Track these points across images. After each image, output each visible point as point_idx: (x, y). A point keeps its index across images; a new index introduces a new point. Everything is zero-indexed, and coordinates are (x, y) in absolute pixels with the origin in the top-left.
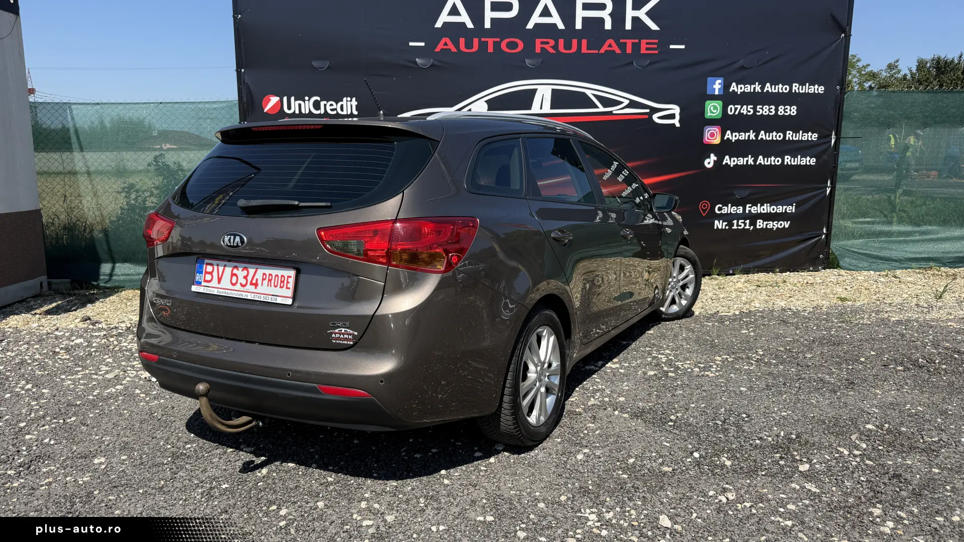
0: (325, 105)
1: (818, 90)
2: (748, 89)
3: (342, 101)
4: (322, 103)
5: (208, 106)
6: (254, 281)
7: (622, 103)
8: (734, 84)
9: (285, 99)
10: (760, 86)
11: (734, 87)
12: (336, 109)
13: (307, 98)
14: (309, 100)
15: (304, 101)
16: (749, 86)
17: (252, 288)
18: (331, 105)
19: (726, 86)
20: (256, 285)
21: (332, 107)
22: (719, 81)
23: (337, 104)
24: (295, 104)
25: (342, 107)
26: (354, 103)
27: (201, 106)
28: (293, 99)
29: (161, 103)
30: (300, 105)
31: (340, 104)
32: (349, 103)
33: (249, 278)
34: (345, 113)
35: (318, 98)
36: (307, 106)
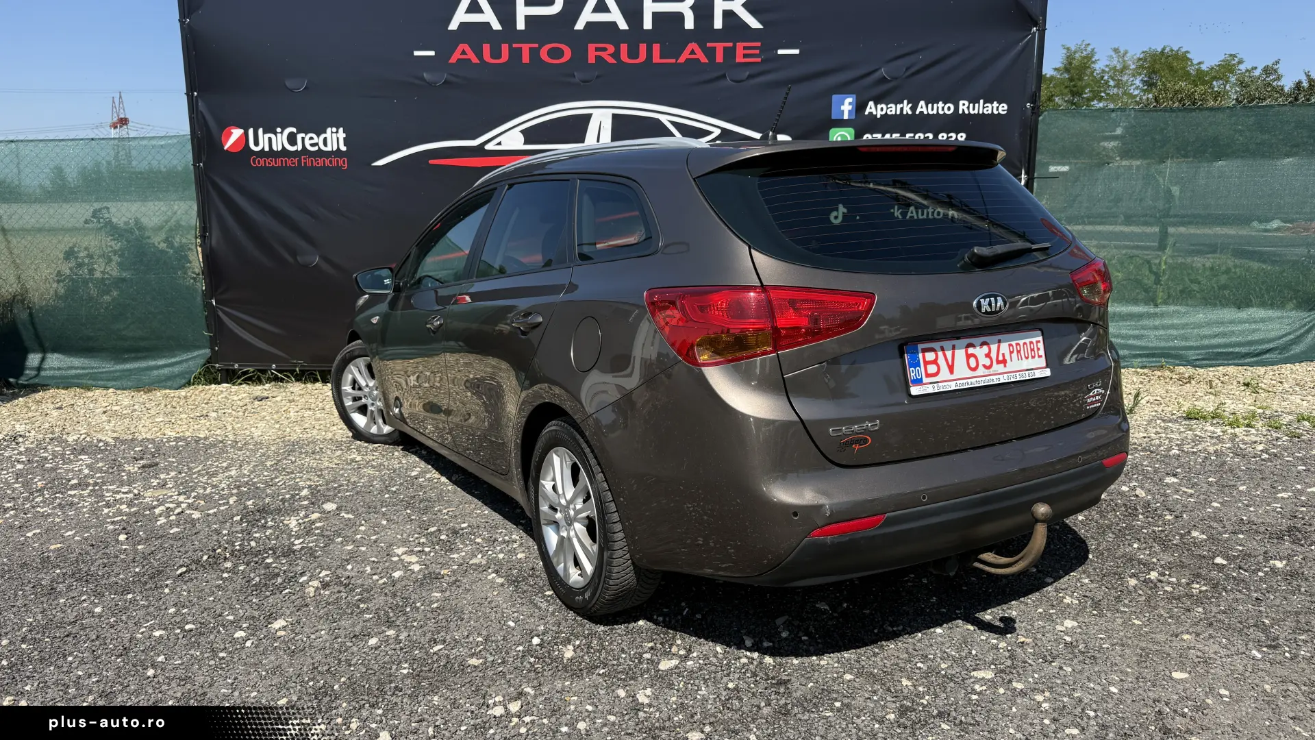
0: (303, 139)
1: (997, 109)
2: (893, 109)
3: (325, 133)
4: (299, 136)
5: (154, 142)
6: (1001, 358)
7: (710, 133)
8: (871, 103)
9: (251, 131)
10: (910, 105)
11: (871, 108)
12: (317, 144)
13: (279, 130)
14: (282, 133)
15: (275, 133)
16: (893, 106)
17: (1000, 368)
18: (311, 138)
19: (860, 107)
20: (1004, 362)
21: (312, 142)
22: (849, 100)
23: (318, 137)
24: (264, 138)
25: (325, 140)
26: (342, 135)
27: (144, 142)
28: (260, 131)
29: (92, 139)
30: (270, 139)
31: (323, 136)
32: (334, 135)
33: (994, 355)
34: (329, 148)
35: (294, 130)
36: (280, 141)
